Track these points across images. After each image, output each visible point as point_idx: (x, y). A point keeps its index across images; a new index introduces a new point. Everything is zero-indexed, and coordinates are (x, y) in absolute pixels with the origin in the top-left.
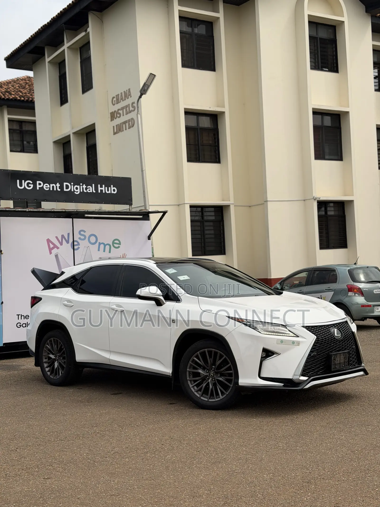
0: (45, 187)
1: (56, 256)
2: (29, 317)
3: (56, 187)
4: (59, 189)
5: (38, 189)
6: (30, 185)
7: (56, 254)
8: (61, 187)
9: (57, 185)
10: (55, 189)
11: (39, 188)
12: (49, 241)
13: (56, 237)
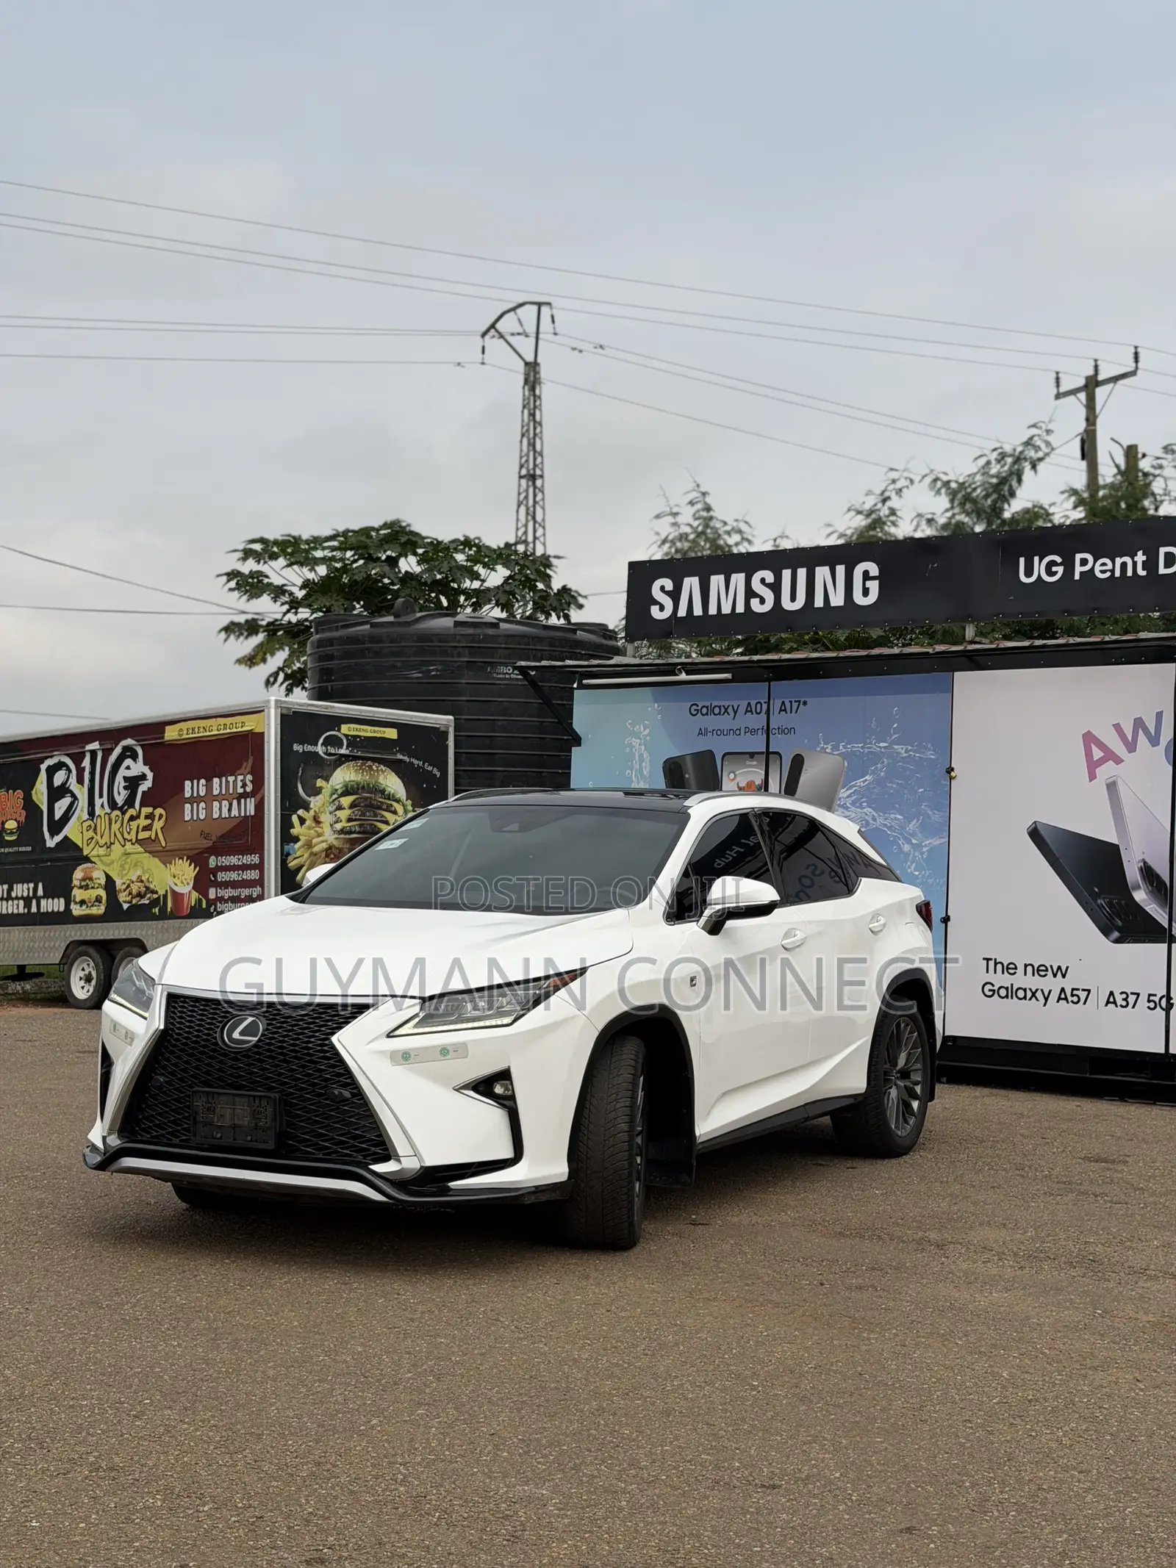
0: (1098, 569)
1: (1112, 787)
2: (1016, 968)
3: (1135, 564)
4: (1143, 569)
5: (1077, 577)
6: (1054, 569)
7: (1111, 780)
8: (1151, 564)
9: (1136, 559)
10: (1130, 573)
11: (1081, 573)
12: (1089, 739)
13: (1113, 725)
